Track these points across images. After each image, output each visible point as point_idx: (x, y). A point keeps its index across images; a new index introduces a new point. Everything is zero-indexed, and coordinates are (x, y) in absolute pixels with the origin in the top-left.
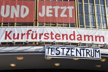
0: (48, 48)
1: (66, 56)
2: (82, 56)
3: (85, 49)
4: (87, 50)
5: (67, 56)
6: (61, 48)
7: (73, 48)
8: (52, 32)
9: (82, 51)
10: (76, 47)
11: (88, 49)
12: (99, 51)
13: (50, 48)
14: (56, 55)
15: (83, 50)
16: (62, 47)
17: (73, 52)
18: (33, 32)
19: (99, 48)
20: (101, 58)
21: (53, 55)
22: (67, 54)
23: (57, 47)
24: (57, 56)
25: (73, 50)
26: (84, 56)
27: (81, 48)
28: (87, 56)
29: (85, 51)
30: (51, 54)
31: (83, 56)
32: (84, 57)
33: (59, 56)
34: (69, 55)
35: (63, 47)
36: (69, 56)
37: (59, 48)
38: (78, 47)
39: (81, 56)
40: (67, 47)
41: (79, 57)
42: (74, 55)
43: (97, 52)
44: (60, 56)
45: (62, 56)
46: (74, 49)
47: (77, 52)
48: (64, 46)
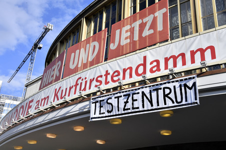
0: (96, 103)
1: (123, 112)
2: (155, 106)
3: (161, 89)
4: (164, 88)
5: (126, 112)
6: (115, 98)
7: (136, 92)
8: (107, 71)
9: (154, 94)
10: (142, 88)
11: (167, 85)
12: (194, 84)
13: (97, 102)
14: (107, 114)
15: (157, 90)
16: (116, 95)
17: (136, 100)
18: (82, 80)
19: (194, 78)
20: (198, 101)
21: (103, 113)
22: (126, 108)
23: (108, 97)
24: (109, 114)
25: (135, 97)
26: (158, 105)
27: (152, 88)
28: (165, 104)
29: (161, 92)
30: (100, 114)
31: (156, 104)
32: (159, 107)
33: (112, 114)
34: (129, 109)
35: (119, 95)
36: (129, 111)
37: (111, 98)
38: (146, 87)
39: (152, 106)
40: (125, 93)
41: (149, 109)
42: (138, 108)
43: (190, 89)
44: (114, 114)
45: (117, 114)
46: (138, 93)
47: (145, 98)
48: (120, 93)
